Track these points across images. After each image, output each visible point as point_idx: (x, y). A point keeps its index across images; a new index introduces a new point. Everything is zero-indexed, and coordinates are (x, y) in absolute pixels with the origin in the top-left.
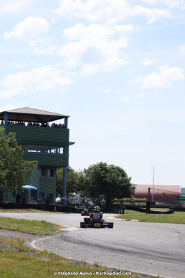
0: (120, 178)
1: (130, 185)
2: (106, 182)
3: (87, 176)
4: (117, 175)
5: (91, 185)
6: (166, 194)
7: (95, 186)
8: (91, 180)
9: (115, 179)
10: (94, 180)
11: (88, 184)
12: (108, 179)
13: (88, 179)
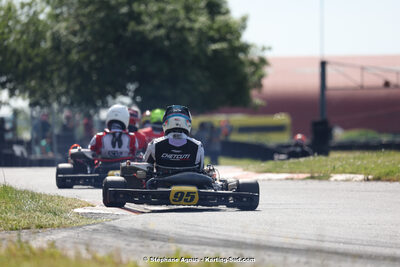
0: (202, 20)
1: (245, 48)
3: (56, 17)
4: (188, 9)
5: (74, 56)
6: (397, 86)
7: (93, 58)
8: (74, 33)
9: (179, 25)
10: (86, 33)
11: (63, 49)
12: (149, 27)
13: (61, 27)
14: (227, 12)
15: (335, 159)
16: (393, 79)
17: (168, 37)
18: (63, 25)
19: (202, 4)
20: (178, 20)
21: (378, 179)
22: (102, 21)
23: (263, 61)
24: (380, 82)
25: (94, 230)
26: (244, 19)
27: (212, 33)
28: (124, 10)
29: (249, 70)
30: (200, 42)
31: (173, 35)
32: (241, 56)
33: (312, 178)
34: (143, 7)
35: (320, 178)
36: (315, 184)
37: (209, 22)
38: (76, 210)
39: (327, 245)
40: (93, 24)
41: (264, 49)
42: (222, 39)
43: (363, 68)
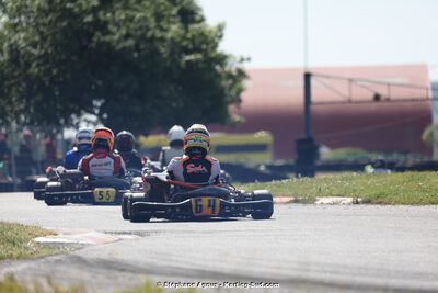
0: (175, 29)
1: (222, 59)
2: (108, 52)
3: (14, 27)
4: (159, 17)
5: (34, 70)
6: (388, 100)
7: (55, 72)
8: (34, 45)
9: (149, 34)
10: (46, 45)
11: (22, 62)
12: (116, 37)
13: (20, 38)
14: (202, 20)
15: (321, 180)
16: (383, 92)
17: (137, 48)
18: (22, 35)
19: (175, 11)
20: (148, 29)
21: (368, 202)
22: (64, 31)
23: (241, 74)
24: (370, 96)
25: (57, 261)
26: (220, 28)
27: (185, 43)
28: (89, 18)
29: (226, 83)
30: (172, 53)
31: (142, 46)
32: (218, 68)
33: (296, 201)
34: (109, 15)
35: (304, 202)
36: (299, 207)
37: (182, 32)
38: (37, 239)
39: (312, 275)
40: (53, 35)
41: (242, 60)
42: (196, 50)
43: (351, 81)
